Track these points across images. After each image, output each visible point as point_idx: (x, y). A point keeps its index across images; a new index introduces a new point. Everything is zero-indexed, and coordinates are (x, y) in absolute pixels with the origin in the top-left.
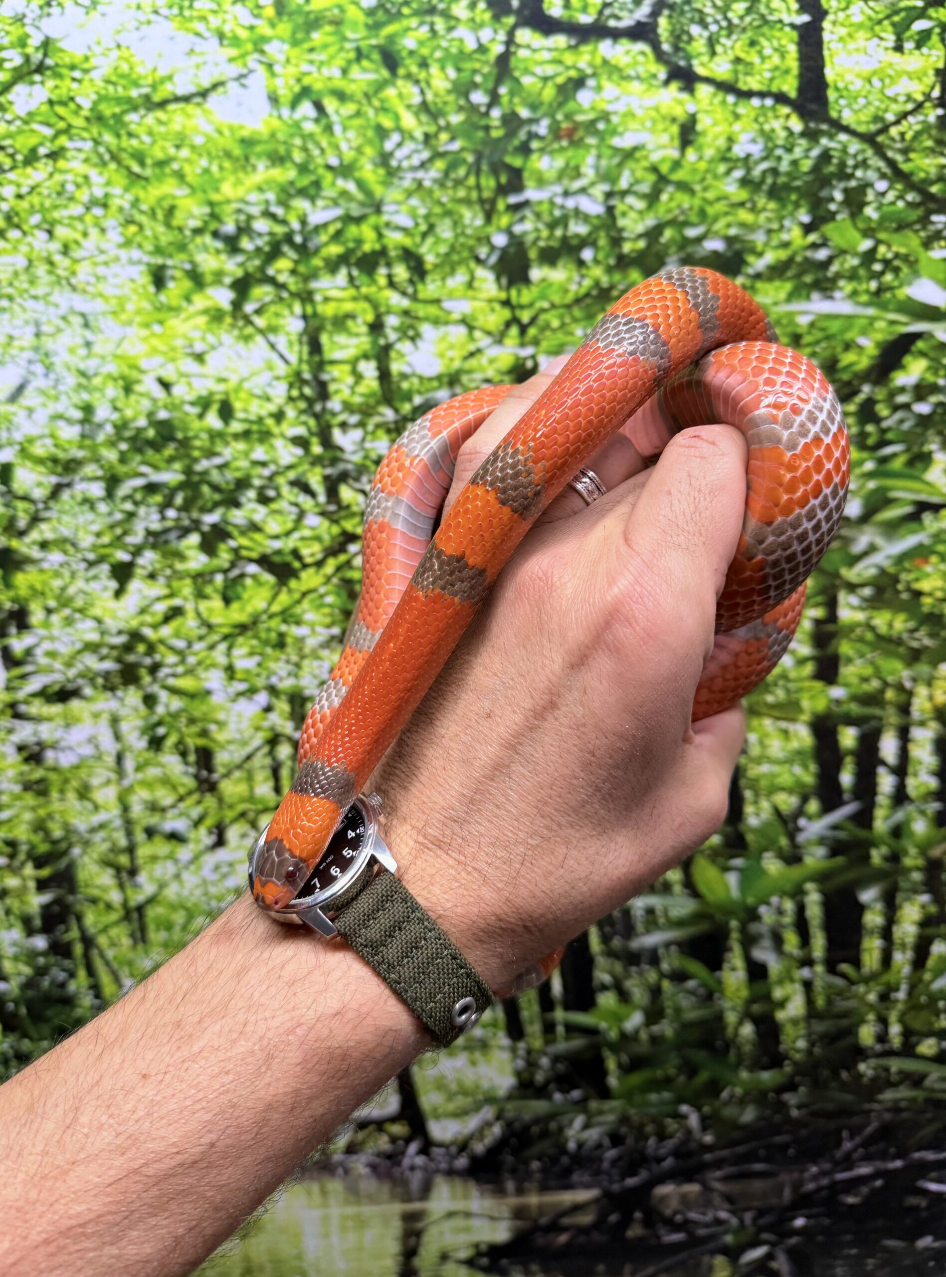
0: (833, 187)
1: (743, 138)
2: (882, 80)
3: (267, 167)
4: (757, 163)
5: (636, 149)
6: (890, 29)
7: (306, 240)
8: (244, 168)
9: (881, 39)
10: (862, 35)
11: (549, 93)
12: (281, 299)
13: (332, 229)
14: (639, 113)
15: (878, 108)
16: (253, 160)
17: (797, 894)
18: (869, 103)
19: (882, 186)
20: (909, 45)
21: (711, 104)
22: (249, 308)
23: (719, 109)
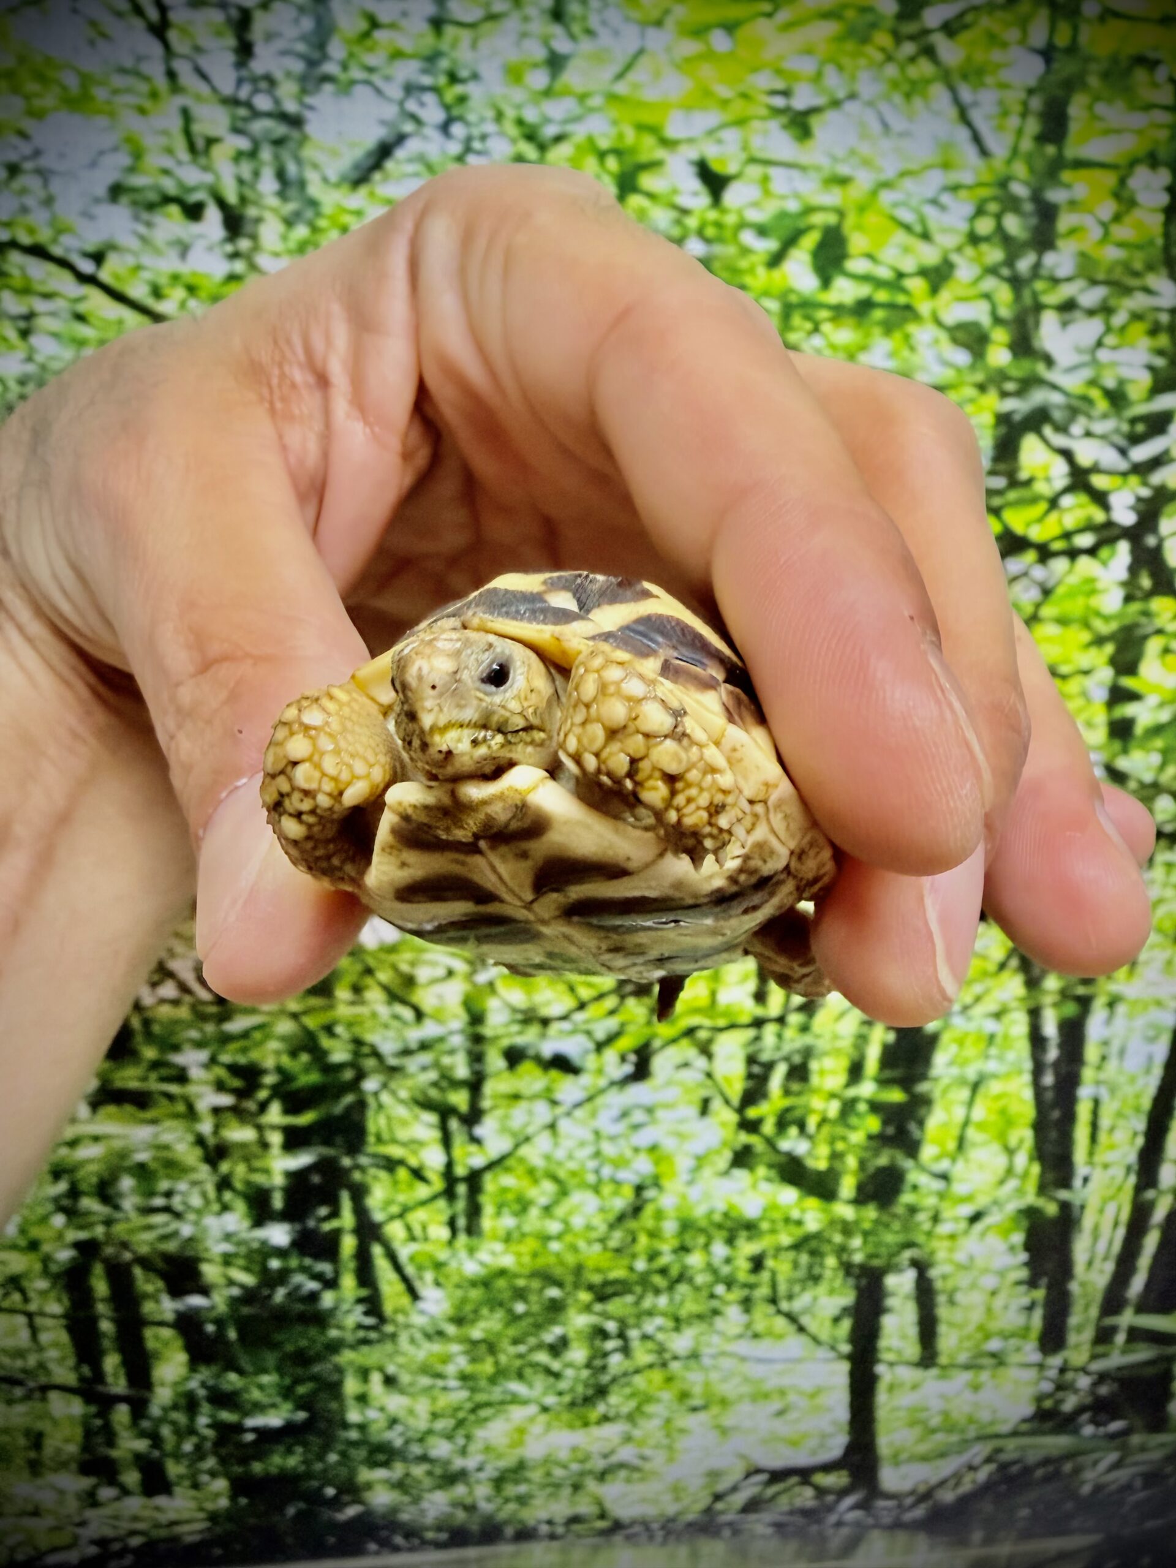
22: (934, 16)
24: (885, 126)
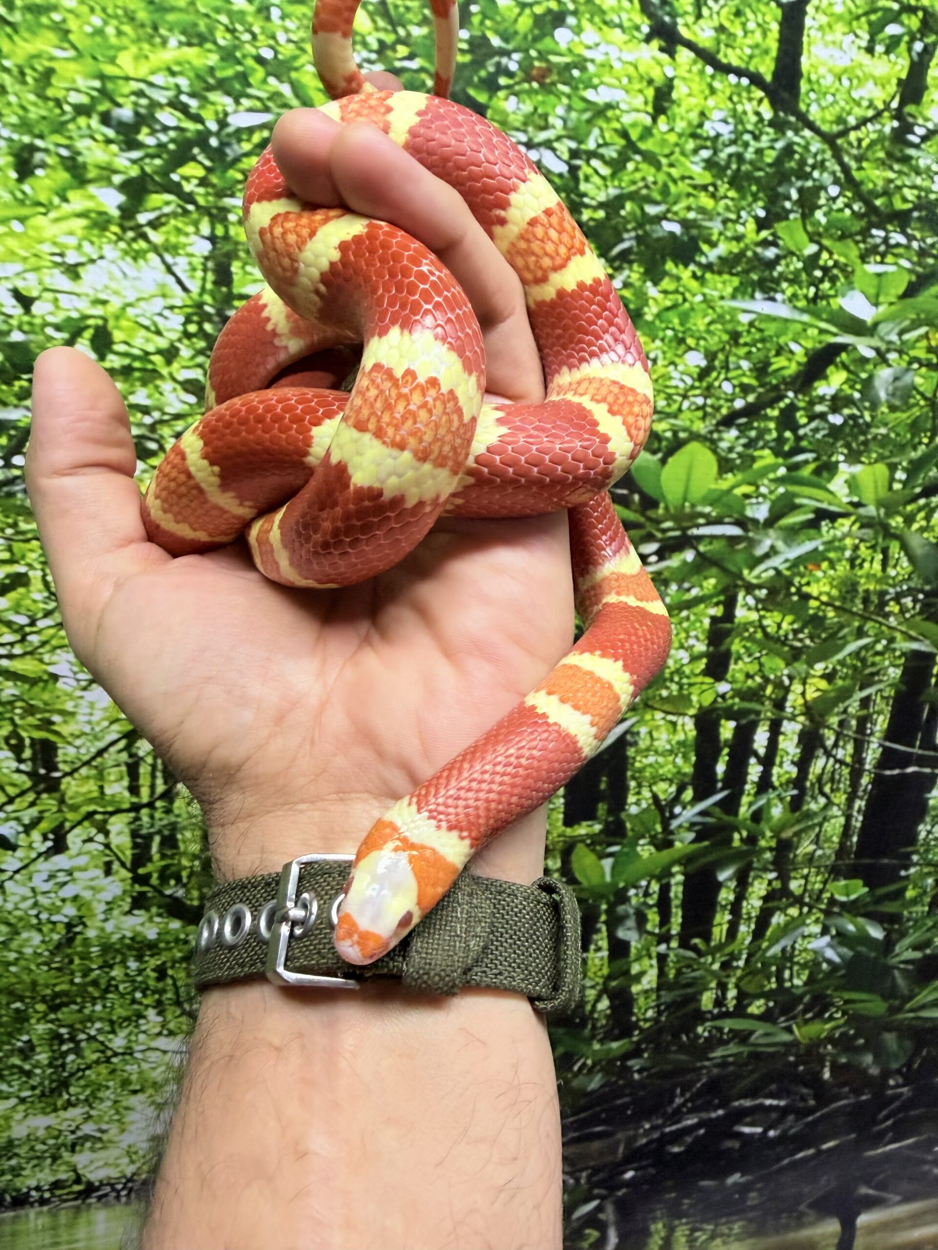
0: (791, 184)
1: (716, 115)
2: (850, 80)
3: (181, 44)
4: (726, 146)
5: (609, 106)
6: (866, 27)
7: (223, 144)
8: (150, 39)
9: (857, 36)
10: (840, 28)
11: (525, 23)
12: (186, 212)
13: (257, 138)
14: (617, 65)
15: (843, 109)
16: (163, 31)
17: (664, 876)
18: (835, 102)
19: (834, 191)
20: (880, 49)
21: (690, 71)
22: (142, 218)
23: (697, 79)
24: (124, 274)
